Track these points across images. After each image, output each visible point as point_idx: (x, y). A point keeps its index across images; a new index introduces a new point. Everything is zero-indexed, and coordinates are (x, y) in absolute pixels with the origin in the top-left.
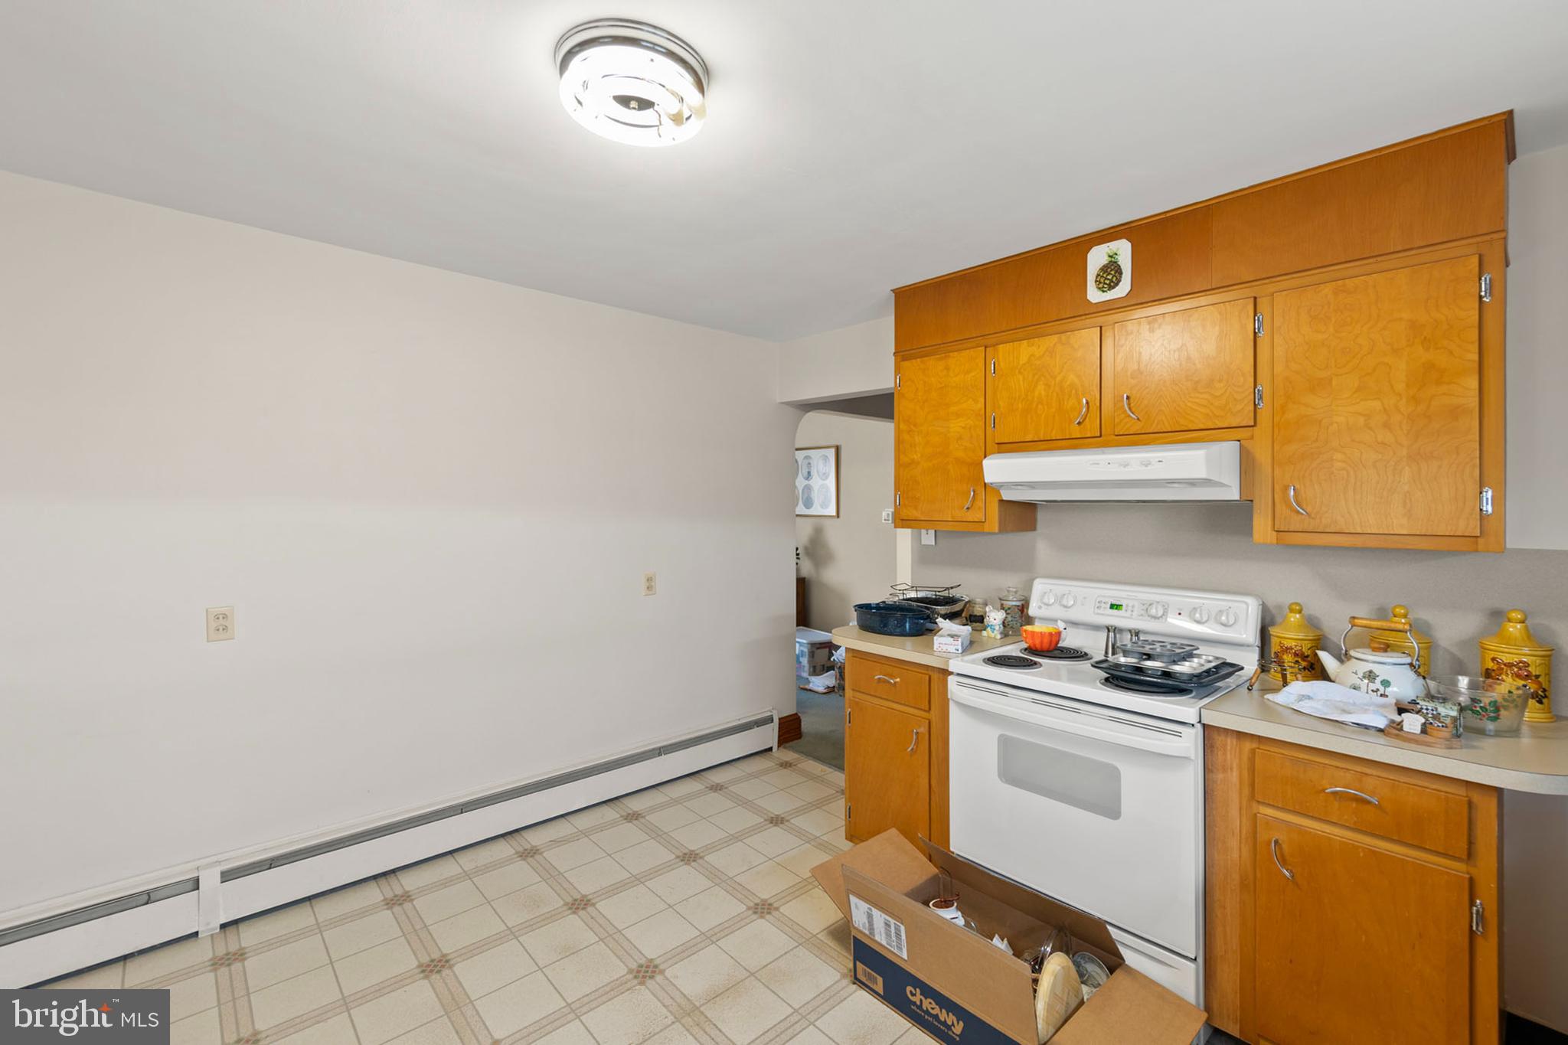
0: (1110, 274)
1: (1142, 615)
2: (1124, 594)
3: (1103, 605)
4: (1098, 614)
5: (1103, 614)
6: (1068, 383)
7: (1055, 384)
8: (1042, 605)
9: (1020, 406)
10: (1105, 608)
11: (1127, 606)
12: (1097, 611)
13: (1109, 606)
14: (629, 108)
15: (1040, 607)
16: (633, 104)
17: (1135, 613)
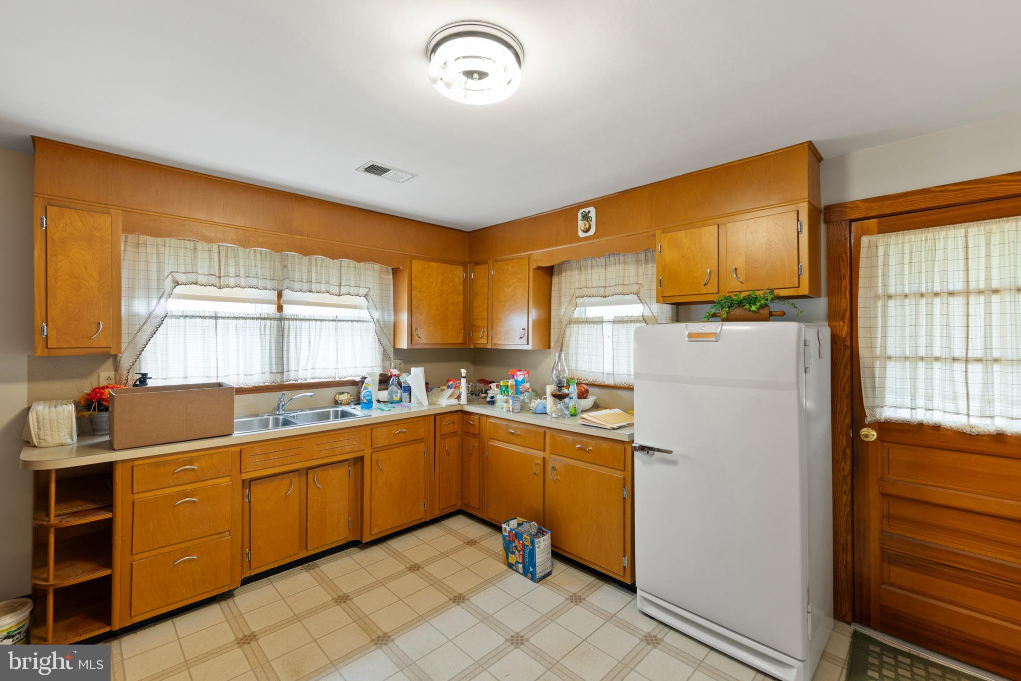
14: (472, 78)
16: (476, 76)
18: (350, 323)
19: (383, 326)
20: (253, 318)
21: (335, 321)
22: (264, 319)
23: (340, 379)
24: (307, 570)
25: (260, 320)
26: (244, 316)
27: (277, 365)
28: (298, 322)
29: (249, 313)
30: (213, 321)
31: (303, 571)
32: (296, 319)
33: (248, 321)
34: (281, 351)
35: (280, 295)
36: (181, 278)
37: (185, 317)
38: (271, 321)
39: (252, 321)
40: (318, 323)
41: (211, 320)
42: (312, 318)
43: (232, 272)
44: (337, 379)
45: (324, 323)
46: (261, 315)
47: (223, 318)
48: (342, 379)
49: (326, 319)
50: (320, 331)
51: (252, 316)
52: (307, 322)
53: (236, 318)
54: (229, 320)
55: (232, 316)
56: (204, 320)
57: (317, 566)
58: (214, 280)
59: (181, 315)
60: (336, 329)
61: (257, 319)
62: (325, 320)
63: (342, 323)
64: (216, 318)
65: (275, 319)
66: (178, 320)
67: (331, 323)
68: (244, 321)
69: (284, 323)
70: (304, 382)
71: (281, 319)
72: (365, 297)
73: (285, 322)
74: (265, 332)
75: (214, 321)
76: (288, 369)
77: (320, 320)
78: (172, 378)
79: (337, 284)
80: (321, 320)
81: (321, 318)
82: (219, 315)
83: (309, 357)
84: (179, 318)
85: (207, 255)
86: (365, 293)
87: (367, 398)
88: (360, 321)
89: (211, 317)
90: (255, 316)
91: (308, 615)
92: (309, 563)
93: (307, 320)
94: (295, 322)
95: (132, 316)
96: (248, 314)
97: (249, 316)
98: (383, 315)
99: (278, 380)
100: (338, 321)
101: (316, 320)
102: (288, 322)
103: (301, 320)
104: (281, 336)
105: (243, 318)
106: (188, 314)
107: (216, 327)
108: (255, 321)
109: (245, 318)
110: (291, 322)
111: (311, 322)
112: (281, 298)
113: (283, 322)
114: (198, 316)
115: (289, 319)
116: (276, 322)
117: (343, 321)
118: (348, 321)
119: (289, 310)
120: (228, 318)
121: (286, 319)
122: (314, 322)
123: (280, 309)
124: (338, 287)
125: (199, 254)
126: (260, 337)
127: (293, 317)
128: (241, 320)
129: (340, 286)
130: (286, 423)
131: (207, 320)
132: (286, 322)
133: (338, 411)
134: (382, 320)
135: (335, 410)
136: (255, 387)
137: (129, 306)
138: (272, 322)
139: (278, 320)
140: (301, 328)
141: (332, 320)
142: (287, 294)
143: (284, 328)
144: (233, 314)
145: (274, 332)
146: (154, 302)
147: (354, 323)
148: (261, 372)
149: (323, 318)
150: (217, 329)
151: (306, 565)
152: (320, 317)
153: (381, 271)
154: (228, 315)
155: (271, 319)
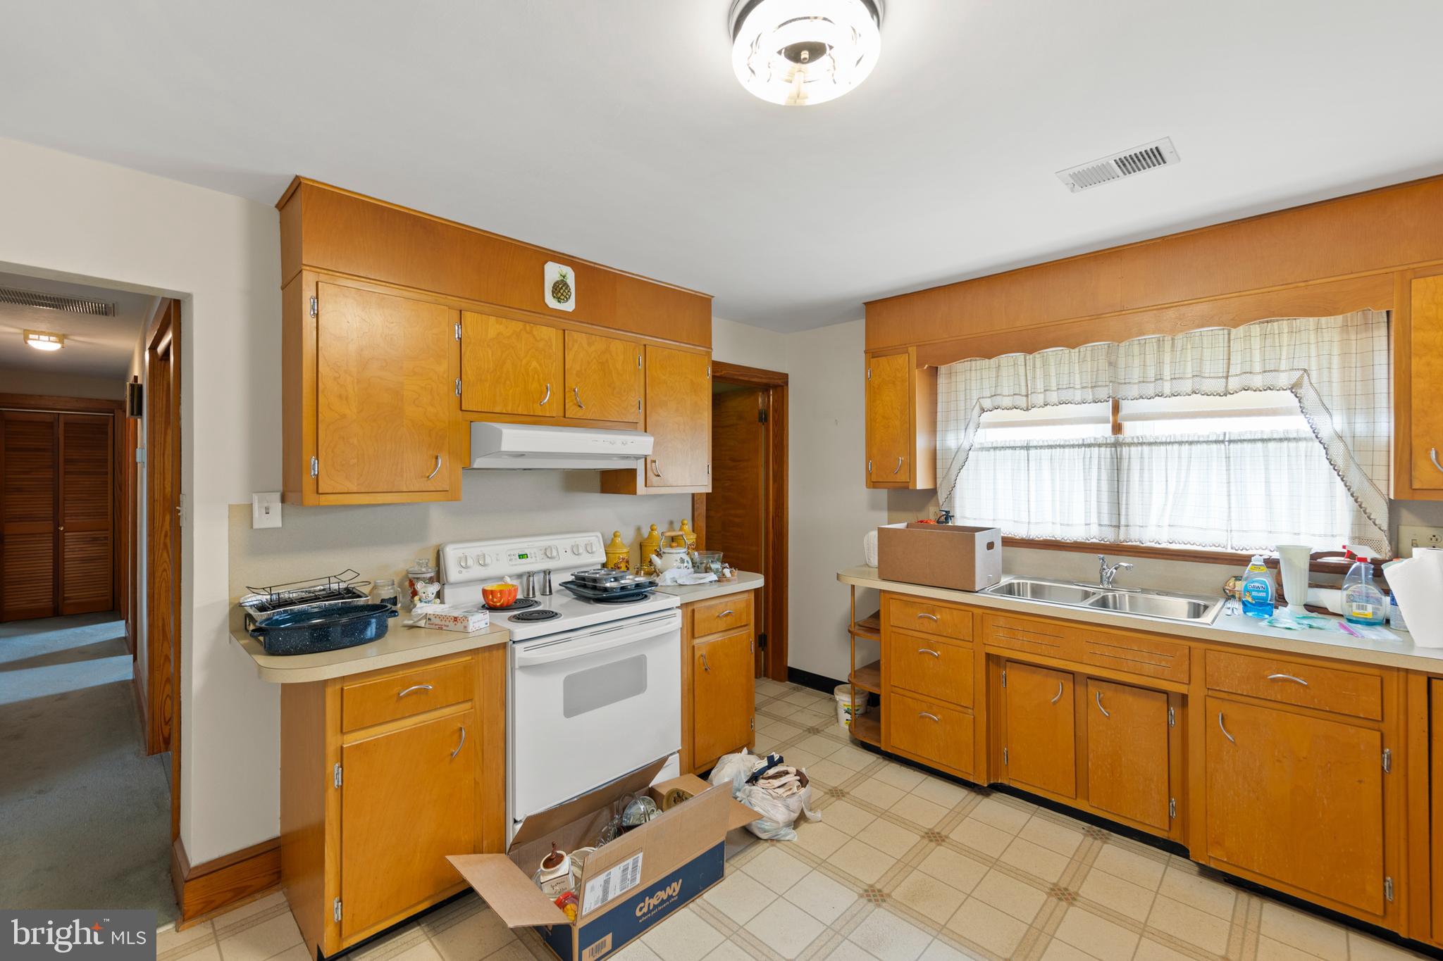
0: (560, 289)
1: (543, 559)
2: (525, 545)
3: (513, 557)
4: (512, 565)
5: (516, 565)
6: (532, 367)
7: (521, 365)
8: (462, 569)
9: (489, 377)
10: (516, 559)
11: (530, 554)
12: (511, 563)
13: (518, 557)
15: (460, 572)
17: (538, 558)
18: (1259, 445)
19: (1351, 448)
20: (1073, 446)
21: (1223, 442)
22: (1090, 446)
23: (1234, 551)
24: (1088, 833)
25: (1083, 448)
26: (1062, 443)
27: (1111, 514)
28: (1146, 448)
29: (1067, 438)
30: (1024, 452)
31: (1083, 831)
32: (1142, 444)
33: (1067, 450)
34: (1116, 493)
35: (1116, 408)
36: (987, 403)
37: (995, 448)
38: (1101, 449)
39: (1072, 450)
40: (1186, 448)
41: (1022, 451)
42: (1172, 440)
43: (1040, 386)
44: (1229, 551)
45: (1194, 447)
46: (1083, 440)
47: (1036, 447)
48: (1239, 552)
49: (1201, 439)
50: (1189, 462)
51: (1072, 443)
52: (1163, 448)
53: (1051, 447)
54: (1043, 450)
55: (1046, 444)
56: (1014, 451)
57: (1105, 840)
58: (1022, 401)
59: (990, 446)
60: (1228, 458)
61: (1079, 446)
62: (1198, 442)
63: (1239, 446)
64: (1028, 448)
65: (1106, 445)
66: (987, 452)
67: (1214, 446)
68: (1062, 450)
69: (1121, 451)
70: (1157, 546)
71: (1116, 445)
72: (1291, 389)
73: (1124, 448)
74: (1090, 463)
75: (1026, 452)
76: (1128, 522)
77: (1187, 442)
78: (969, 519)
79: (1221, 375)
80: (1191, 443)
81: (1190, 439)
82: (1031, 445)
83: (1165, 505)
84: (989, 451)
85: (1011, 370)
86: (1294, 380)
87: (1254, 594)
88: (1288, 440)
89: (1022, 448)
90: (1077, 443)
91: (1005, 871)
92: (1102, 830)
93: (1161, 443)
94: (1140, 448)
95: (947, 450)
96: (1065, 441)
97: (1067, 443)
98: (1350, 423)
99: (1109, 536)
100: (1230, 441)
101: (1181, 443)
102: (1127, 448)
103: (1150, 444)
104: (1116, 471)
105: (1060, 446)
106: (999, 445)
107: (1028, 460)
108: (1076, 449)
109: (1063, 446)
110: (1133, 449)
111: (1169, 447)
112: (1118, 412)
113: (1119, 449)
114: (1008, 447)
115: (1130, 445)
116: (1108, 449)
117: (1242, 441)
118: (1254, 441)
119: (1132, 430)
120: (1041, 447)
121: (1124, 444)
122: (1176, 447)
123: (1117, 428)
124: (1224, 380)
125: (1004, 372)
126: (1084, 472)
127: (1136, 441)
128: (1058, 449)
129: (1227, 377)
130: (1103, 603)
131: (1018, 452)
132: (1125, 450)
133: (1199, 605)
134: (1348, 435)
135: (1194, 603)
136: (1076, 543)
137: (943, 440)
138: (1103, 449)
139: (1111, 447)
140: (1151, 458)
141: (1216, 442)
142: (1127, 407)
143: (1120, 459)
144: (1047, 441)
145: (1106, 464)
146: (962, 434)
147: (1271, 445)
148: (1083, 523)
149: (1196, 439)
150: (1030, 461)
151: (1096, 828)
152: (1188, 436)
153: (1345, 327)
154: (1041, 444)
155: (1100, 445)
